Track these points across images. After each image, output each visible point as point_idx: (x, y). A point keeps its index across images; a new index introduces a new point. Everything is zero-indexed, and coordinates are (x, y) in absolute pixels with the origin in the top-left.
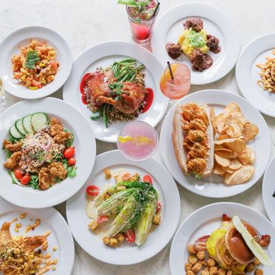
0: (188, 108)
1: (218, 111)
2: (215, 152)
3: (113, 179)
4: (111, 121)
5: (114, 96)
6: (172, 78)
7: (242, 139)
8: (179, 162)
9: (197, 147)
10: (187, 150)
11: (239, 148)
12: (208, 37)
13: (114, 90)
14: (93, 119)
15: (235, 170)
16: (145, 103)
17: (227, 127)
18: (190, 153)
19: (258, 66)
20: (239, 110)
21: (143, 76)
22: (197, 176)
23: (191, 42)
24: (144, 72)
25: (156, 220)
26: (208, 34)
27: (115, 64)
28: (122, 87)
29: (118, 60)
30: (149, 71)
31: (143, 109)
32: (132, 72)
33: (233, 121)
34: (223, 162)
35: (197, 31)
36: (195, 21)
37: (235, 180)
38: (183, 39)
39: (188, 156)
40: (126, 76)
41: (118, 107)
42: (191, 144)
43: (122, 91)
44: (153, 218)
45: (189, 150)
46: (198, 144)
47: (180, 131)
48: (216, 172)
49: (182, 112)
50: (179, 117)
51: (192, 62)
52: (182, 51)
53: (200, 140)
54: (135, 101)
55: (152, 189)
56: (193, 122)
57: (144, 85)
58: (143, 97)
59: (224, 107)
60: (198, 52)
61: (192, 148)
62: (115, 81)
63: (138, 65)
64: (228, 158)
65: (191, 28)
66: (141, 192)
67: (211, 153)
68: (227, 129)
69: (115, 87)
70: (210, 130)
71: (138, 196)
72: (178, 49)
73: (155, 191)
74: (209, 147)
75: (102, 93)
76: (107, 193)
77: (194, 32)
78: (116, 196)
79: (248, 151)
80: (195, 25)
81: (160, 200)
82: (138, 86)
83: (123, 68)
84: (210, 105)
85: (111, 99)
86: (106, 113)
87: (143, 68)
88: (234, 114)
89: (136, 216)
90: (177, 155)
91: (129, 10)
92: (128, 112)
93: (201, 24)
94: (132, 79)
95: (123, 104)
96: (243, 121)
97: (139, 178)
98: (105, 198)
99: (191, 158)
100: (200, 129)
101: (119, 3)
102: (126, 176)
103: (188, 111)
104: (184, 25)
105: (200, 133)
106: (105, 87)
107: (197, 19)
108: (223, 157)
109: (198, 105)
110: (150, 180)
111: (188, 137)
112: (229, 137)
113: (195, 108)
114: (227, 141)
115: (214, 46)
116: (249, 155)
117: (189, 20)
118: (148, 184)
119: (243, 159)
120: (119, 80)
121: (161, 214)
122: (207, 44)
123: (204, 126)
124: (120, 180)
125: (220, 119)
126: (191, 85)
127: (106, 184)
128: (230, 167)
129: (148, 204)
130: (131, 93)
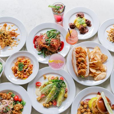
0: (78, 49)
1: (91, 50)
2: (90, 67)
3: (47, 79)
4: (46, 55)
5: (47, 44)
6: (71, 36)
7: (101, 61)
8: (74, 71)
9: (82, 64)
10: (78, 66)
11: (99, 65)
12: (86, 20)
13: (47, 42)
14: (39, 54)
15: (98, 74)
16: (60, 47)
17: (94, 56)
18: (79, 67)
19: (107, 32)
20: (100, 50)
21: (60, 36)
22: (82, 77)
23: (79, 22)
24: (60, 35)
25: (65, 95)
26: (86, 19)
27: (48, 32)
28: (50, 41)
29: (49, 30)
30: (62, 34)
31: (60, 50)
32: (55, 35)
33: (97, 54)
34: (93, 71)
35: (82, 18)
36: (80, 14)
37: (98, 78)
38: (76, 21)
39: (78, 69)
40: (52, 36)
41: (49, 49)
42: (79, 63)
43: (50, 42)
44: (64, 95)
45: (79, 66)
46: (82, 63)
47: (75, 58)
48: (90, 75)
49: (76, 51)
50: (74, 53)
51: (80, 30)
52: (76, 26)
53: (83, 61)
54: (56, 46)
55: (63, 82)
56: (80, 54)
57: (60, 40)
58: (60, 45)
59: (93, 48)
60: (82, 26)
61: (80, 65)
62: (48, 38)
63: (58, 32)
64: (95, 69)
65: (79, 17)
66: (58, 83)
67: (88, 67)
68: (95, 57)
69: (48, 41)
70: (87, 58)
71: (57, 85)
72: (74, 25)
73: (65, 83)
74: (87, 64)
75: (42, 43)
76: (45, 85)
77: (80, 18)
78: (48, 86)
79: (103, 66)
80: (81, 16)
81: (67, 88)
82: (57, 40)
83: (51, 33)
84: (87, 48)
85: (46, 45)
86: (44, 52)
87: (60, 33)
88: (98, 51)
89: (57, 94)
90: (74, 68)
91: (53, 9)
92: (53, 51)
93: (83, 15)
94: (55, 38)
95: (51, 47)
96: (101, 54)
97: (58, 78)
98: (44, 87)
99: (80, 69)
100: (83, 57)
101: (49, 7)
102: (53, 78)
103: (78, 50)
104: (76, 16)
105: (83, 59)
106: (44, 41)
107: (82, 13)
108: (93, 69)
109: (82, 47)
110: (63, 79)
111: (78, 60)
112: (95, 60)
113: (81, 49)
114: (94, 62)
115: (89, 24)
116: (104, 68)
117: (78, 13)
118: (62, 80)
119: (102, 69)
120: (49, 38)
121: (68, 93)
122: (86, 23)
123: (85, 56)
124: (50, 79)
125: (92, 53)
126: (78, 40)
127: (44, 81)
128: (96, 73)
129: (62, 89)
130: (54, 43)
